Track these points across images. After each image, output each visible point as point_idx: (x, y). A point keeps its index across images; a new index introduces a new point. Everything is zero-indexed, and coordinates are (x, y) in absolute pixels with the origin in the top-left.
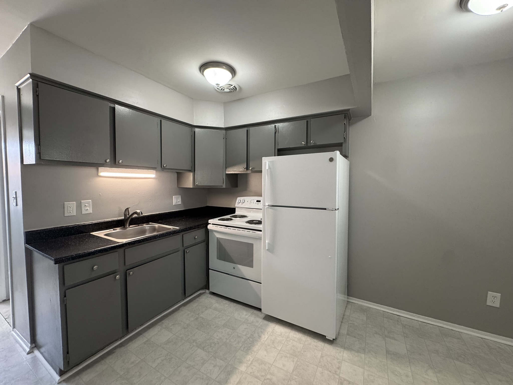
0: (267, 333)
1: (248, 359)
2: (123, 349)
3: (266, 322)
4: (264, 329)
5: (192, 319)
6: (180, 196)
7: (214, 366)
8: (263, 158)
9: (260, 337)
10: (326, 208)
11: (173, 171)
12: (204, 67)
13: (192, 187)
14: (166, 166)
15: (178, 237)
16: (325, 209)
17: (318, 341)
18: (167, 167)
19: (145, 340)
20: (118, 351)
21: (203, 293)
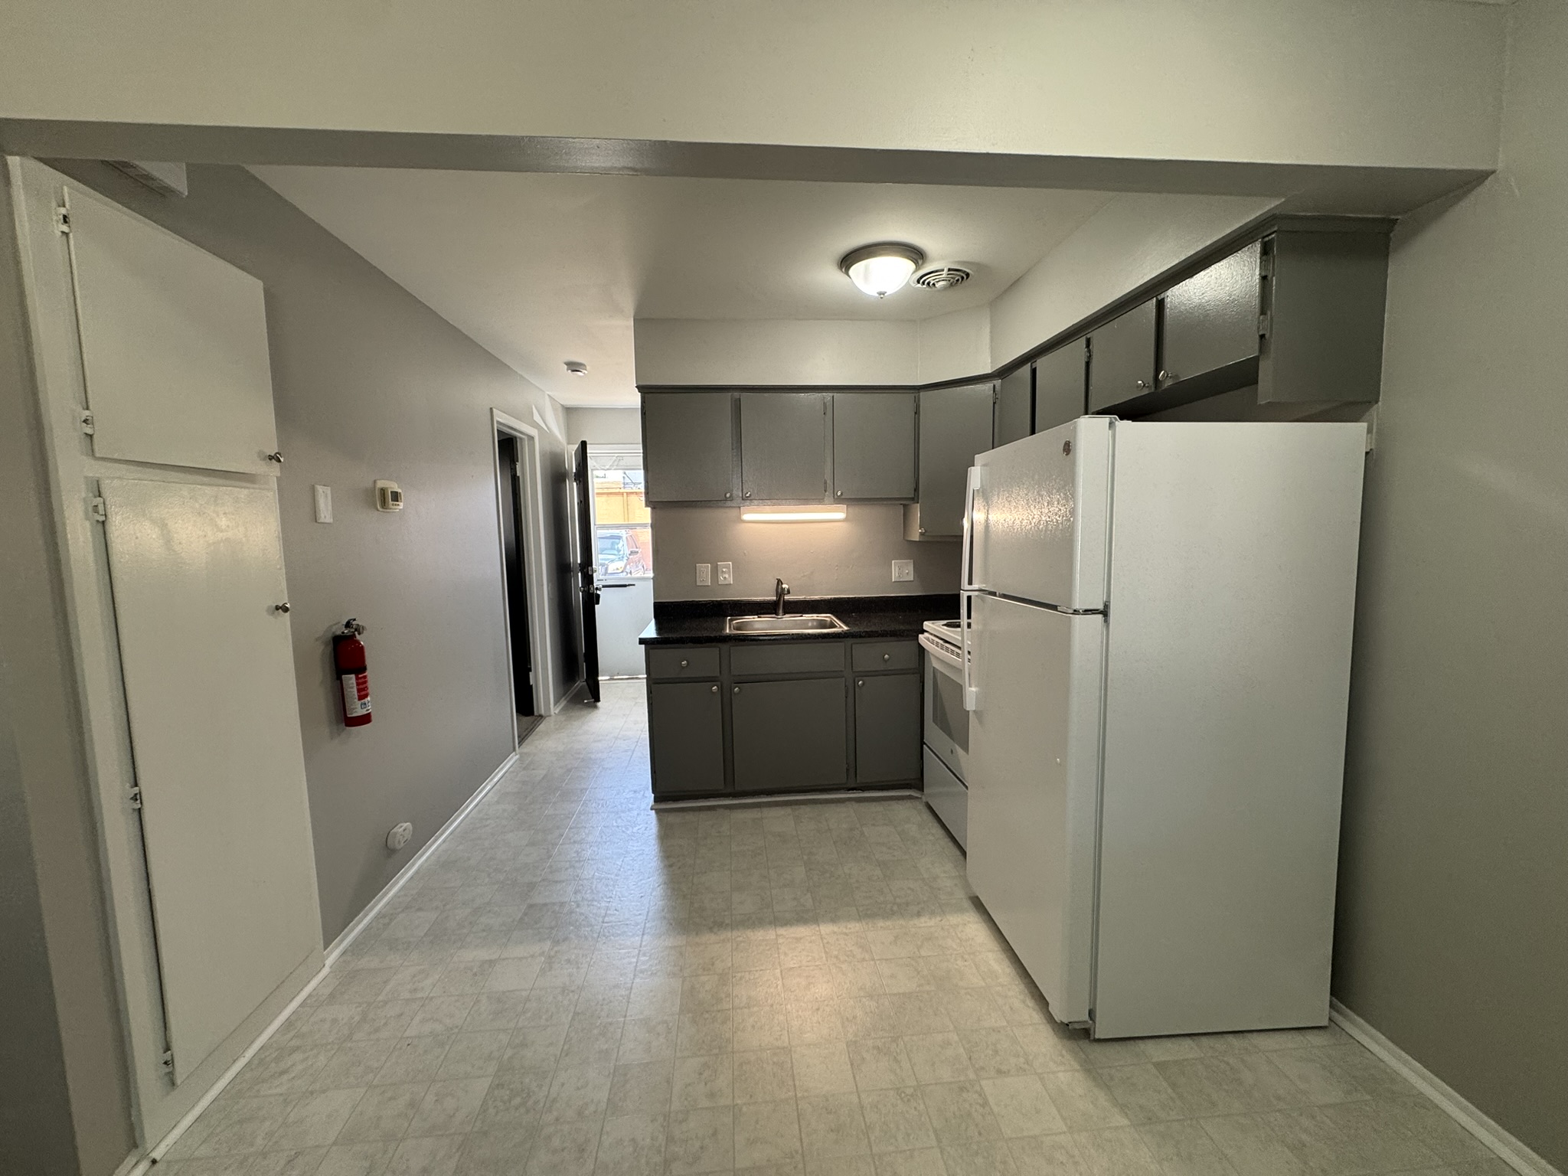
0: (940, 919)
1: (849, 926)
2: (727, 812)
3: (967, 904)
4: (943, 911)
5: (844, 826)
6: (912, 561)
7: (795, 899)
8: (976, 456)
9: (919, 914)
10: (1056, 606)
11: (897, 502)
12: (847, 261)
13: (918, 540)
14: (842, 494)
15: (839, 647)
16: (1054, 608)
17: (1037, 1007)
18: (843, 497)
19: (759, 815)
20: (721, 811)
21: (917, 798)
